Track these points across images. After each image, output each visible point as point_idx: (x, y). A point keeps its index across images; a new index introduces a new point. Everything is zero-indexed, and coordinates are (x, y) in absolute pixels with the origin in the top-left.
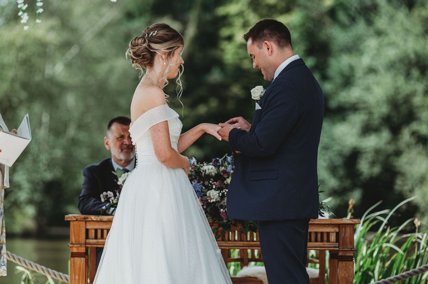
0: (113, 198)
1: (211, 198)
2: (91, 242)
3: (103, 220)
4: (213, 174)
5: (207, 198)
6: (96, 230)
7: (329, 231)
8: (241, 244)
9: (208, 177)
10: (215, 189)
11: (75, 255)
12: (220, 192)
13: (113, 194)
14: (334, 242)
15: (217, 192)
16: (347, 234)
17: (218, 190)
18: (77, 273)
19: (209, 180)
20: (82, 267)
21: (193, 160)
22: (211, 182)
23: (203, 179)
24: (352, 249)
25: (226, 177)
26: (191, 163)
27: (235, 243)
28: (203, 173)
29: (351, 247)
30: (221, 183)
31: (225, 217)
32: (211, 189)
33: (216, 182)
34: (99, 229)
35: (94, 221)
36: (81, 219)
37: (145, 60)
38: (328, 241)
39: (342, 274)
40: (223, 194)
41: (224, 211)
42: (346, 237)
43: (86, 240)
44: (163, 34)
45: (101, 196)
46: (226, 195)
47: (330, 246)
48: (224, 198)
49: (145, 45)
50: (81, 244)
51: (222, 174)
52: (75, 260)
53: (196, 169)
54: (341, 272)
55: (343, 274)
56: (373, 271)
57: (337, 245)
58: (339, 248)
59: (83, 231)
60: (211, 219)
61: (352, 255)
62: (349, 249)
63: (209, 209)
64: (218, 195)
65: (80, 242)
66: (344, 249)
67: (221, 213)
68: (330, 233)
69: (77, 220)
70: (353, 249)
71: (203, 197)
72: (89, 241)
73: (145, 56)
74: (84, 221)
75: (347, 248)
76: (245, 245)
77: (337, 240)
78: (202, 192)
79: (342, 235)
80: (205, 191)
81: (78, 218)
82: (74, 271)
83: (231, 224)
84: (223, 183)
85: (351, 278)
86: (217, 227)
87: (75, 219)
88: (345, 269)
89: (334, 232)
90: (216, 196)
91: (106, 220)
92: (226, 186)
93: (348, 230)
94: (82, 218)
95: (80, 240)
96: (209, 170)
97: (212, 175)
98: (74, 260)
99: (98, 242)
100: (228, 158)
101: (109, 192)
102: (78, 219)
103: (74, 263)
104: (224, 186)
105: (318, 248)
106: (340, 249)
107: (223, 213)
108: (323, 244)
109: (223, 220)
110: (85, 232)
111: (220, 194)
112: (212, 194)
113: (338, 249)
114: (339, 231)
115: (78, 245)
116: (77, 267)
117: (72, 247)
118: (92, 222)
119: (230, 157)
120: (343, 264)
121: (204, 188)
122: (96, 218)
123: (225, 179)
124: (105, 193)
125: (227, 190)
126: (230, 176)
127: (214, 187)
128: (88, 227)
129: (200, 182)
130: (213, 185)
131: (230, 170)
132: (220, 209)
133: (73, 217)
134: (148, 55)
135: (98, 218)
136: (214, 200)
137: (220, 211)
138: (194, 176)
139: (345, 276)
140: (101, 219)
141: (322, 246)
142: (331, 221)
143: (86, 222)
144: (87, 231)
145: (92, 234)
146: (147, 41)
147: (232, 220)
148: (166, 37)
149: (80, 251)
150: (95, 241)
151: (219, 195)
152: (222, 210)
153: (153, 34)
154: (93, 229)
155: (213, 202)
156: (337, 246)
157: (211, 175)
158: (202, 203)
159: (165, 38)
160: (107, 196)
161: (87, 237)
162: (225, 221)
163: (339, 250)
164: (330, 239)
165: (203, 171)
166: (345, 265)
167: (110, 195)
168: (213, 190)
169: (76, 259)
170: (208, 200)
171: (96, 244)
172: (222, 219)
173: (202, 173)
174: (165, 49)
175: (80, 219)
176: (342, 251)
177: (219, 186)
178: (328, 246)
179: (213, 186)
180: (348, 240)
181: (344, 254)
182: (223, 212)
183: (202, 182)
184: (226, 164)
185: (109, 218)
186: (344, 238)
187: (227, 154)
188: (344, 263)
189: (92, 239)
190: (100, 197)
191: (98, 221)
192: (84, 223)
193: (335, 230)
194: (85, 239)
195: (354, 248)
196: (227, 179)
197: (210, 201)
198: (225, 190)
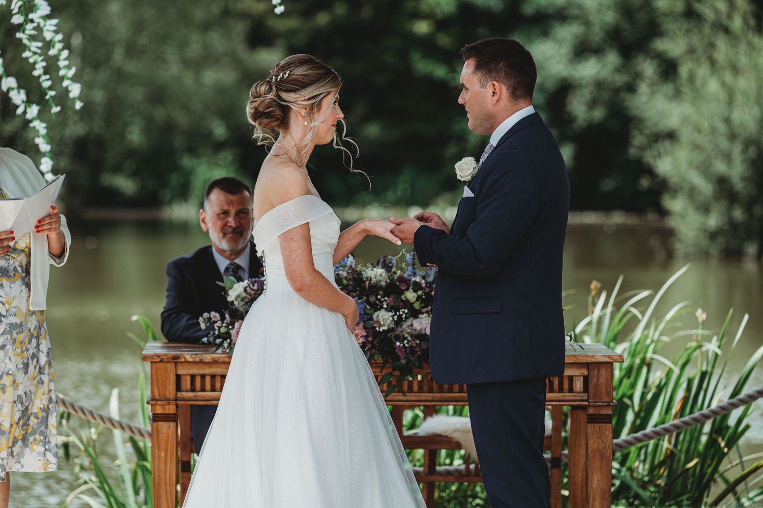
0: (219, 324)
1: (381, 324)
2: (184, 397)
3: (205, 361)
4: (383, 283)
5: (374, 324)
6: (193, 377)
7: (573, 374)
8: (428, 396)
9: (375, 288)
10: (386, 309)
11: (159, 417)
12: (396, 314)
13: (220, 316)
14: (580, 393)
15: (391, 314)
16: (601, 379)
17: (390, 311)
18: (163, 447)
19: (375, 294)
20: (170, 437)
21: (349, 259)
22: (379, 297)
23: (366, 292)
24: (609, 402)
25: (403, 288)
26: (346, 263)
27: (419, 396)
28: (367, 283)
29: (608, 400)
30: (395, 299)
31: (404, 355)
32: (379, 309)
33: (389, 298)
34: (199, 375)
35: (189, 362)
36: (169, 360)
37: (274, 119)
38: (571, 390)
39: (593, 444)
40: (400, 317)
41: (402, 345)
42: (599, 383)
43: (176, 394)
44: (302, 75)
45: (201, 320)
46: (404, 319)
47: (574, 398)
48: (401, 323)
49: (271, 96)
50: (168, 400)
51: (398, 284)
52: (160, 426)
53: (355, 276)
54: (592, 442)
55: (596, 445)
56: (631, 397)
57: (585, 396)
58: (589, 402)
59: (172, 379)
60: (380, 359)
61: (610, 412)
62: (604, 404)
63: (376, 341)
64: (391, 319)
65: (168, 396)
66: (596, 404)
67: (396, 348)
68: (574, 378)
69: (161, 361)
70: (612, 404)
71: (367, 322)
72: (182, 395)
73: (273, 114)
74: (174, 362)
75: (602, 402)
76: (436, 399)
77: (586, 389)
78: (365, 314)
79: (592, 381)
80: (369, 312)
81: (164, 357)
82: (158, 443)
83: (414, 365)
84: (400, 299)
85: (609, 451)
86: (390, 371)
87: (159, 360)
88: (598, 436)
89: (580, 376)
90: (388, 321)
91: (210, 361)
92: (404, 304)
93: (603, 371)
94: (169, 358)
95: (168, 393)
96: (376, 278)
97: (381, 285)
98: (157, 427)
99: (196, 396)
100: (406, 256)
101: (213, 314)
102: (164, 359)
103: (157, 430)
104: (402, 303)
105: (555, 403)
106: (591, 404)
107: (400, 349)
108: (563, 396)
109: (399, 361)
110: (175, 380)
111: (396, 317)
112: (382, 317)
113: (587, 403)
114: (588, 373)
115: (164, 402)
116: (163, 436)
117: (155, 405)
118: (186, 364)
119: (410, 255)
120: (596, 427)
121: (368, 307)
122: (192, 358)
123: (402, 292)
124: (206, 315)
125: (406, 311)
126: (411, 287)
127: (385, 306)
128: (180, 372)
129: (363, 298)
130: (383, 301)
131: (411, 275)
132: (395, 341)
133: (156, 356)
134: (278, 112)
135: (195, 358)
136: (385, 328)
137: (394, 345)
138: (352, 287)
139: (598, 446)
140: (201, 360)
141: (561, 398)
142: (575, 359)
143: (176, 363)
144: (178, 378)
145: (186, 383)
146: (274, 88)
147: (414, 360)
148: (305, 79)
149: (167, 412)
150: (191, 394)
151: (393, 320)
152: (398, 344)
153: (283, 76)
154: (188, 375)
155: (384, 330)
156: (585, 398)
157: (379, 285)
158: (366, 332)
159: (303, 82)
160: (210, 319)
161: (178, 388)
162: (403, 362)
163: (589, 405)
164: (574, 388)
165: (367, 280)
166: (598, 429)
167: (215, 317)
168: (383, 310)
169: (161, 423)
170: (376, 327)
171: (193, 399)
172: (399, 359)
173: (364, 282)
174: (305, 100)
175: (167, 359)
176: (594, 406)
177: (392, 304)
178: (570, 398)
179: (383, 305)
180: (603, 389)
181: (596, 412)
182: (399, 346)
183: (365, 298)
184: (404, 266)
185: (214, 358)
186: (596, 385)
187: (405, 249)
188: (597, 425)
189: (187, 391)
190: (199, 322)
191: (196, 362)
192: (174, 365)
193: (582, 373)
194: (175, 392)
195: (612, 402)
196: (405, 292)
197: (379, 328)
198: (403, 310)
